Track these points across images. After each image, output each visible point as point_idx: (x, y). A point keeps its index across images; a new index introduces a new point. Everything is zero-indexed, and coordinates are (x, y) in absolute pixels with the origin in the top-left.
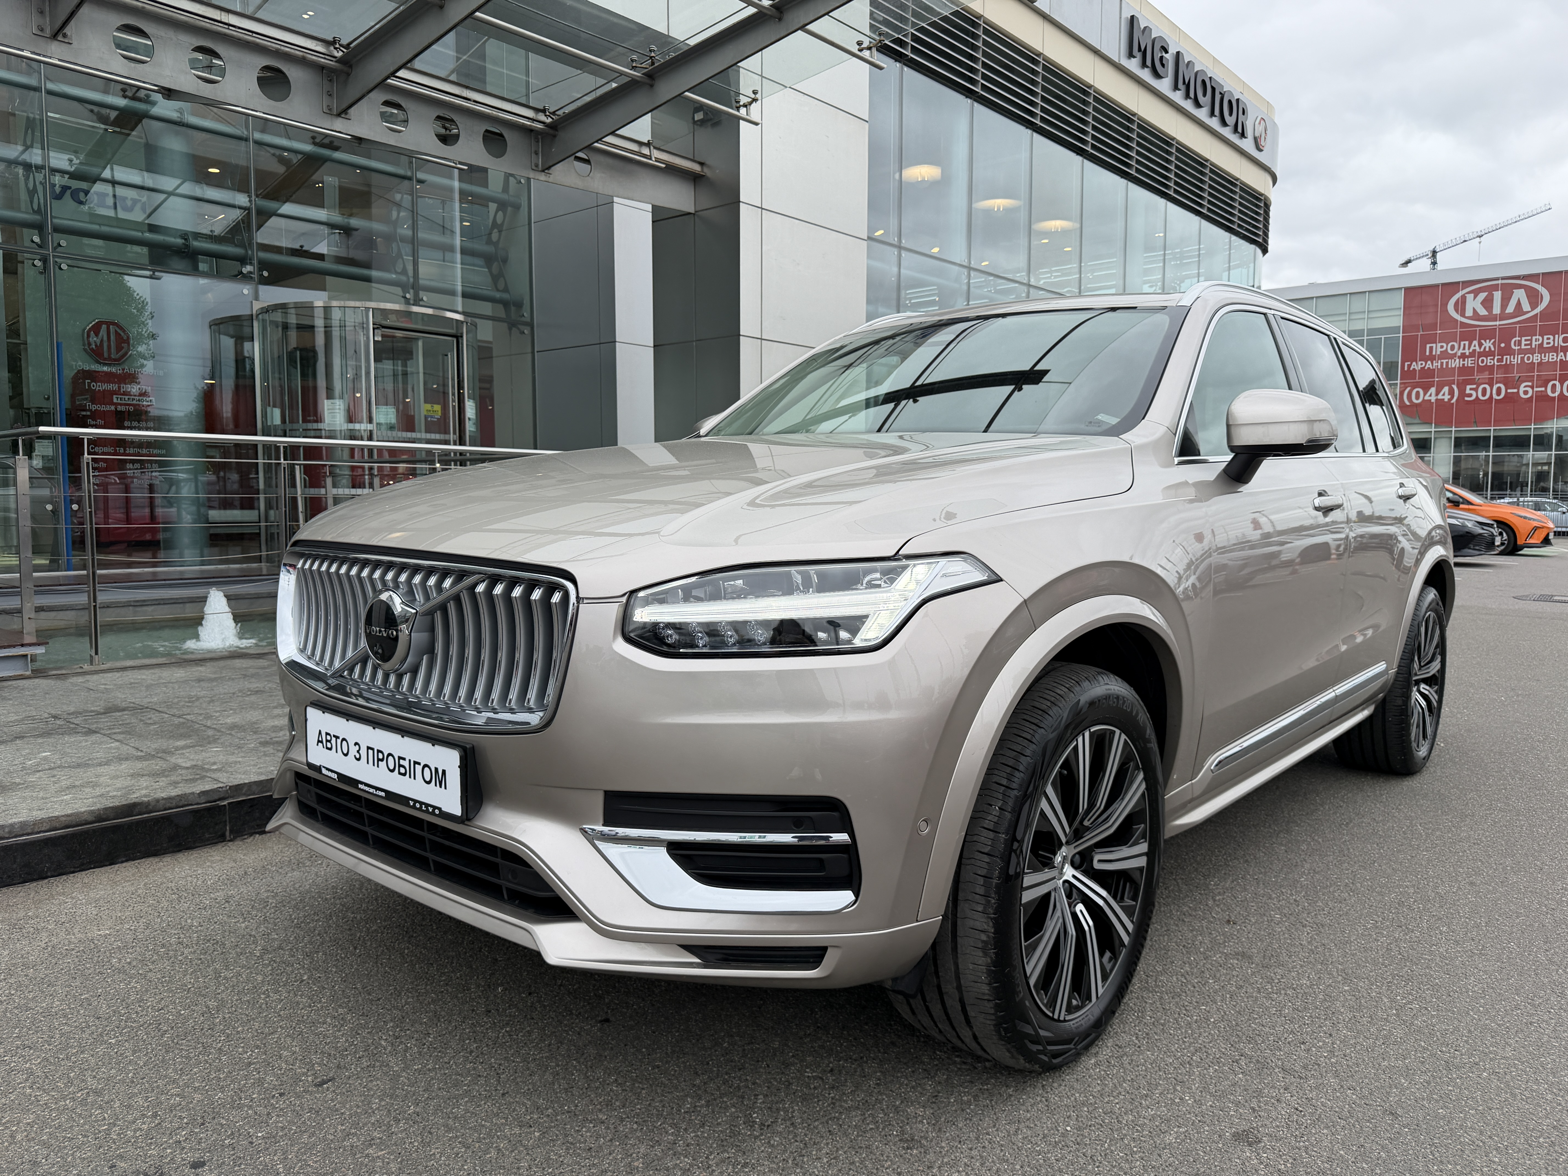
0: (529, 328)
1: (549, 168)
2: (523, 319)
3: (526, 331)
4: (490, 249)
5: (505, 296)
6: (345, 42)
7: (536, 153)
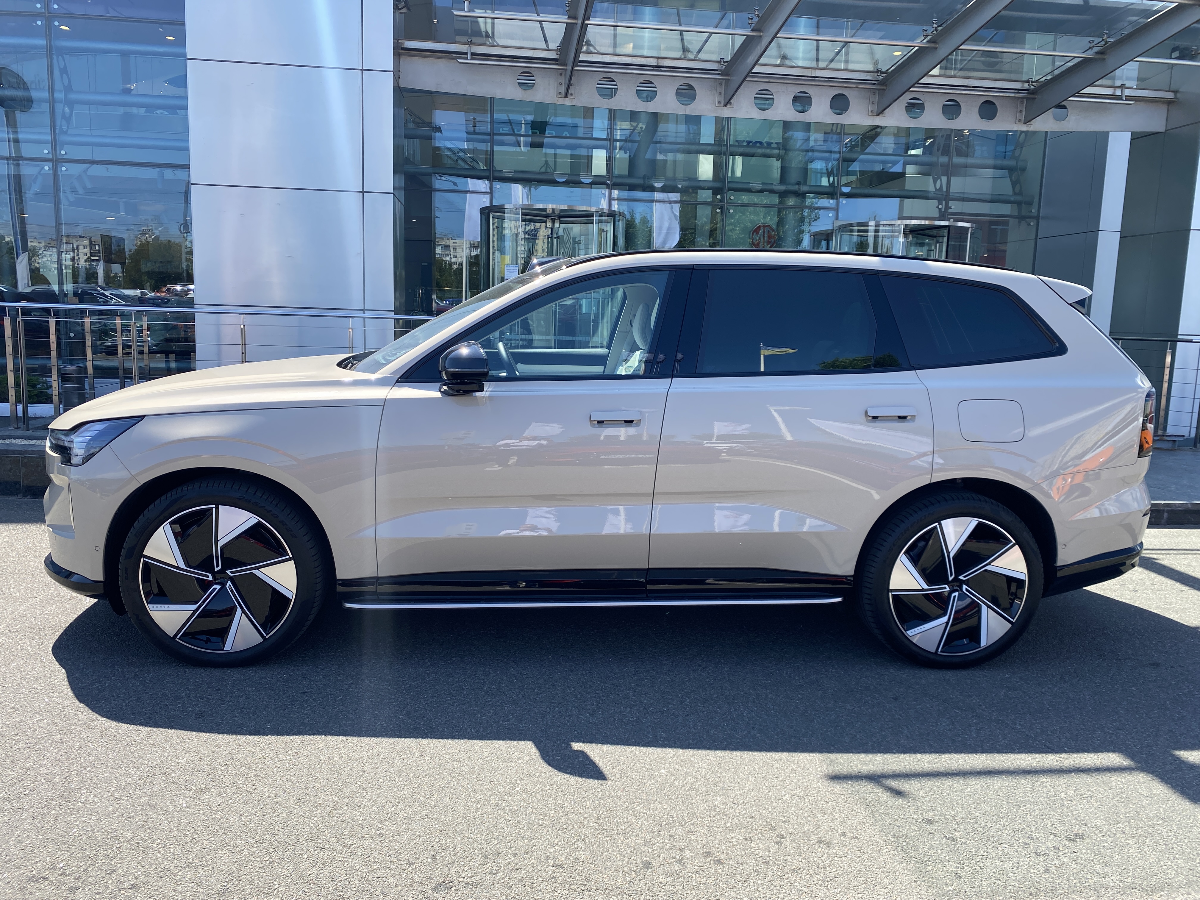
0: (1035, 221)
1: (1029, 121)
2: (1032, 214)
3: (1032, 224)
4: (1012, 163)
5: (1019, 198)
6: (884, 70)
7: (1021, 111)
